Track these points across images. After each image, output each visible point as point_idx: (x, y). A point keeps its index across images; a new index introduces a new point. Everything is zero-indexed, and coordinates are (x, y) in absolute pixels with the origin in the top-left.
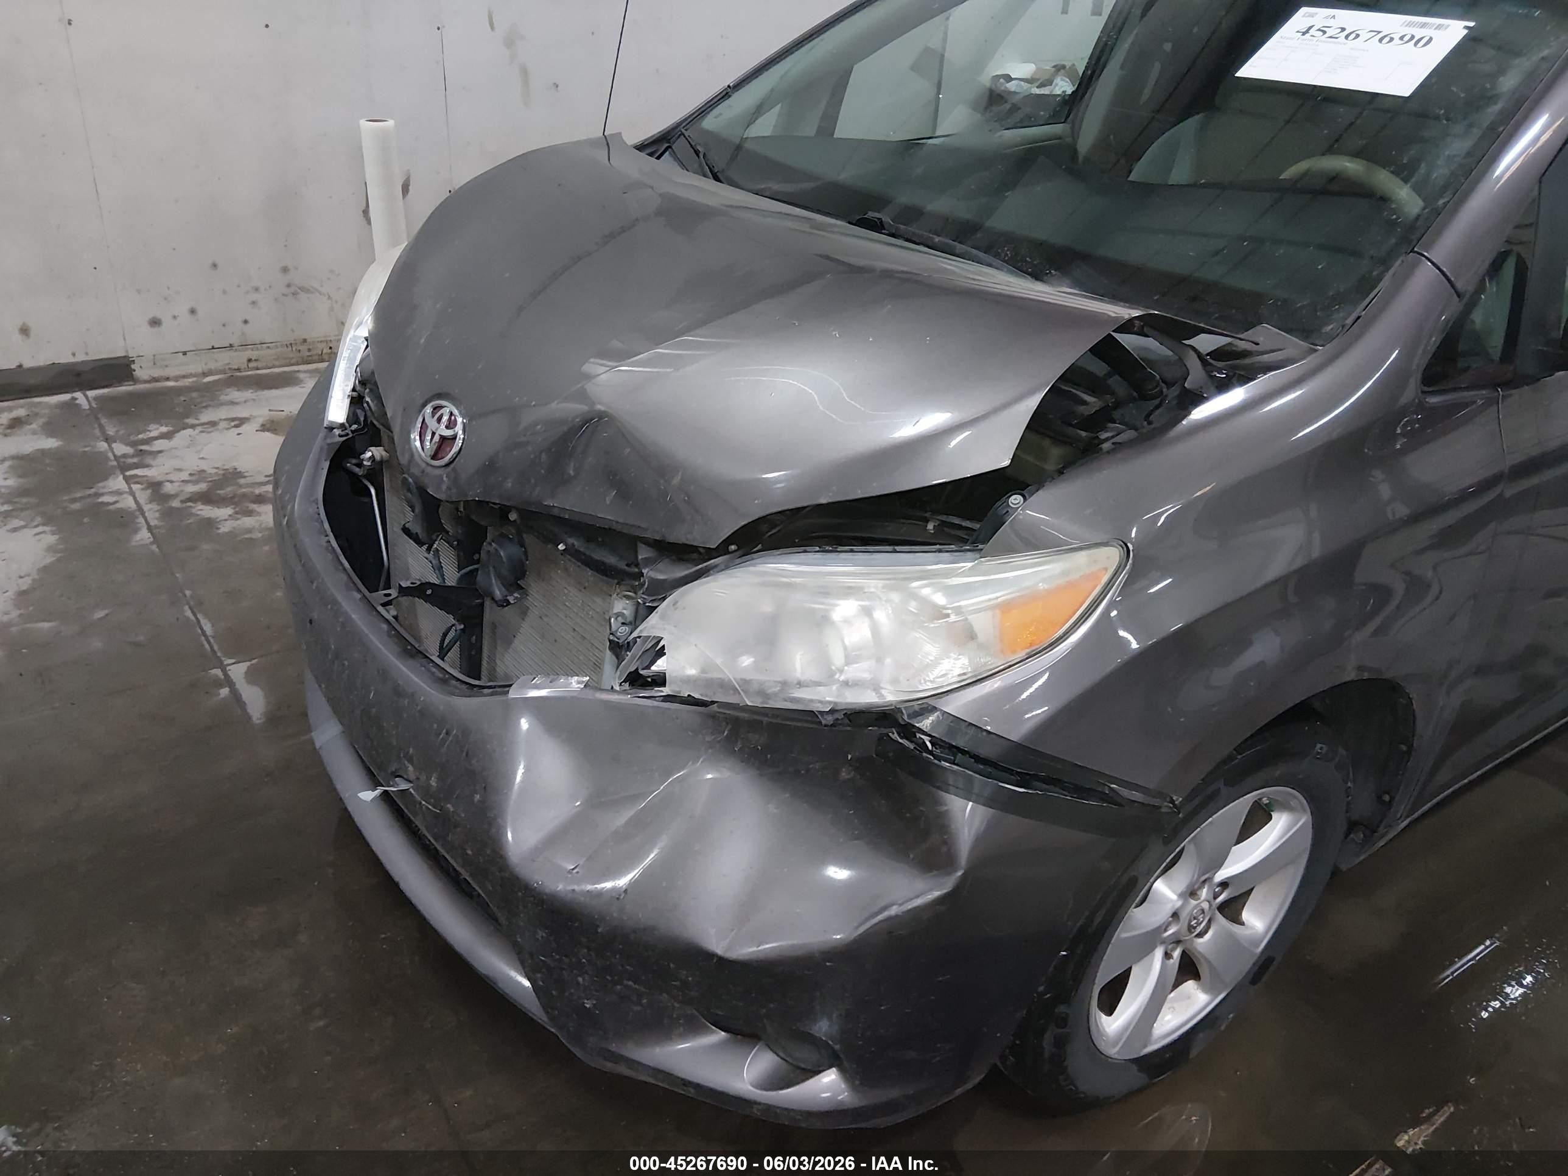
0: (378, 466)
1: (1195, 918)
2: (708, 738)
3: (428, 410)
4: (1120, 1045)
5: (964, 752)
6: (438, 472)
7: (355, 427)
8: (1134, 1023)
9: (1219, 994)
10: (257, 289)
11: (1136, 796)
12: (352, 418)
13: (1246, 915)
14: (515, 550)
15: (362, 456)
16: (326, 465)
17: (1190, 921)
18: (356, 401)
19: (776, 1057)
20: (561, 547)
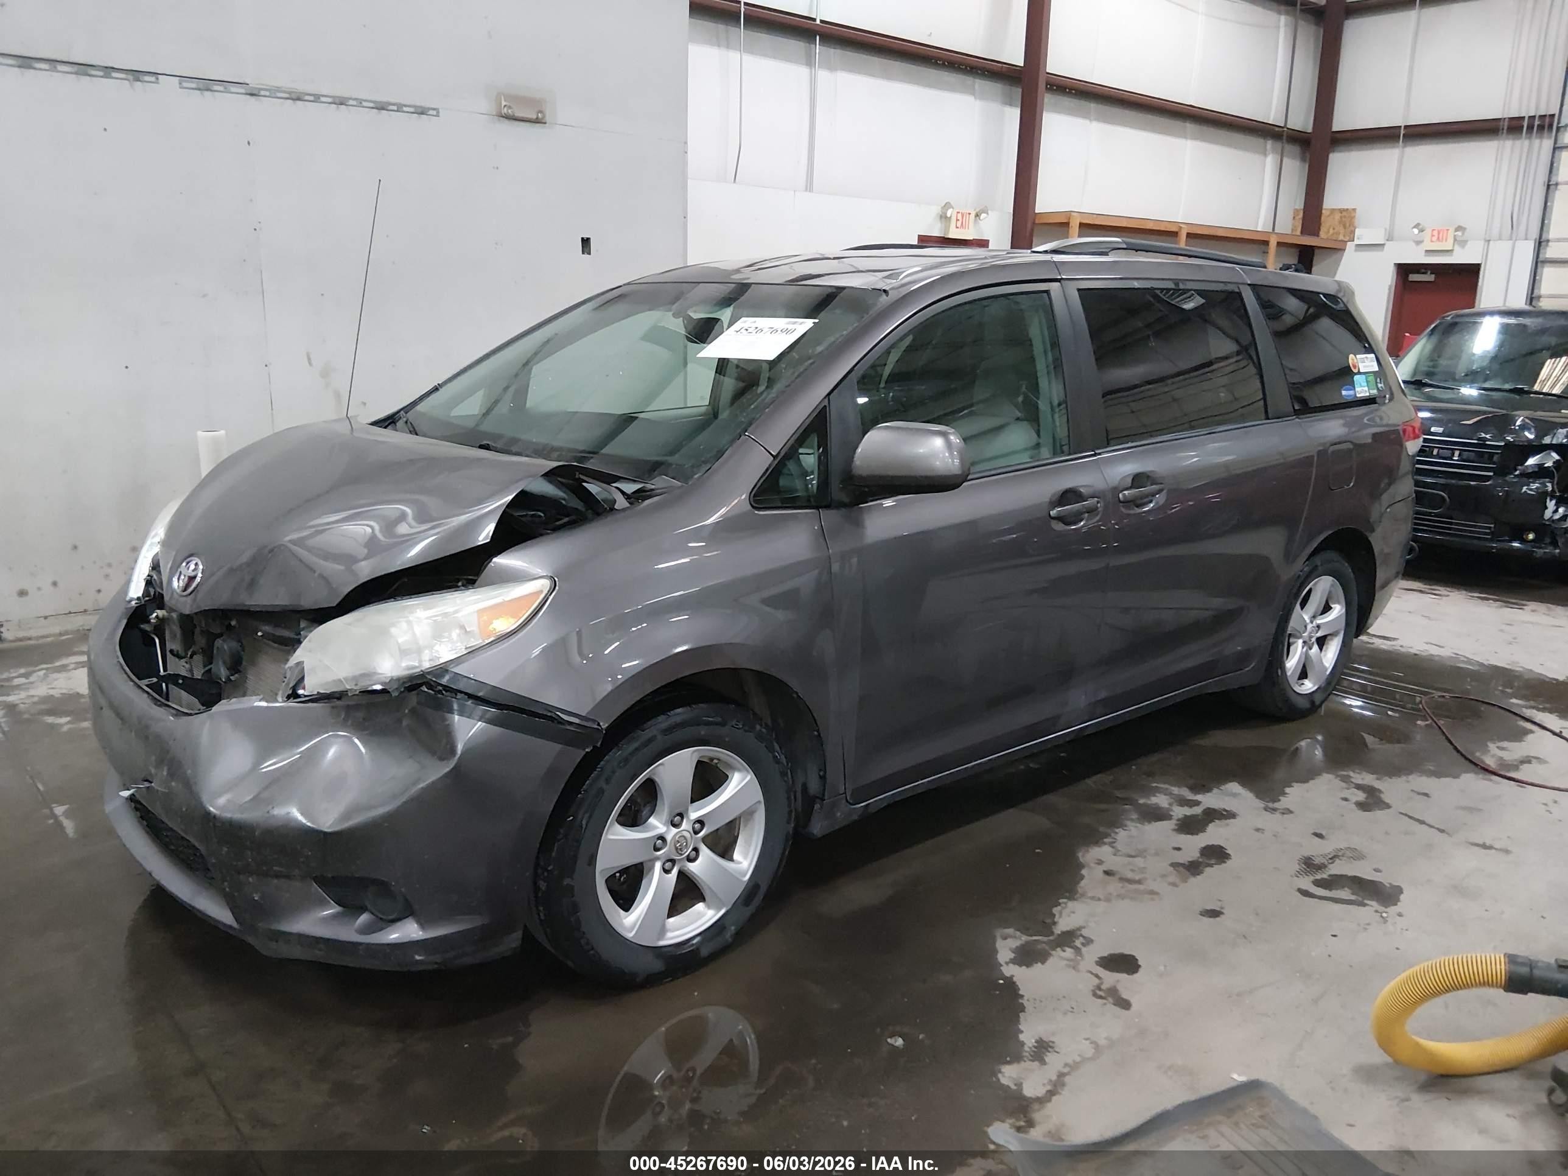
0: (161, 620)
1: (678, 842)
2: (333, 721)
3: (184, 564)
4: (635, 930)
5: (461, 692)
6: (184, 599)
7: (147, 598)
8: (644, 912)
9: (720, 909)
10: (110, 565)
11: (576, 721)
12: (146, 593)
13: (737, 856)
14: (234, 644)
15: (151, 617)
16: (125, 622)
17: (675, 846)
18: (149, 583)
19: (372, 916)
20: (260, 634)
